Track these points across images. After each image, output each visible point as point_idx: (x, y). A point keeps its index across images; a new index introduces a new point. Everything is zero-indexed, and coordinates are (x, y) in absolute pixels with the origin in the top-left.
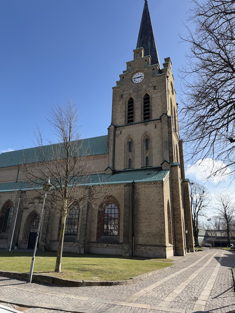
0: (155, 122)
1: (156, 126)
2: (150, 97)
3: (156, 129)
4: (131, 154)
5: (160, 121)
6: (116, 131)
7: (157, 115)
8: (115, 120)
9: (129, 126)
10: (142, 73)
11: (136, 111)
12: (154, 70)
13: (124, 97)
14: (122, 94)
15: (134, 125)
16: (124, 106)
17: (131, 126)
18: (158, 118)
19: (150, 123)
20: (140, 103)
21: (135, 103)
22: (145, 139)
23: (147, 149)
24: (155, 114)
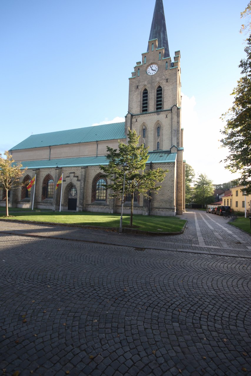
0: (166, 112)
1: (167, 116)
2: (163, 89)
3: (167, 118)
4: (145, 139)
5: (170, 111)
6: (132, 119)
7: (168, 106)
8: (132, 109)
9: (144, 115)
10: (156, 66)
11: (150, 101)
12: (167, 63)
13: (139, 87)
14: (137, 85)
15: (148, 115)
16: (139, 96)
17: (146, 115)
18: (169, 108)
19: (162, 113)
20: (154, 94)
21: (149, 94)
22: (157, 127)
23: (158, 135)
24: (167, 106)
